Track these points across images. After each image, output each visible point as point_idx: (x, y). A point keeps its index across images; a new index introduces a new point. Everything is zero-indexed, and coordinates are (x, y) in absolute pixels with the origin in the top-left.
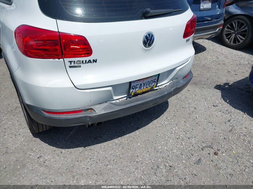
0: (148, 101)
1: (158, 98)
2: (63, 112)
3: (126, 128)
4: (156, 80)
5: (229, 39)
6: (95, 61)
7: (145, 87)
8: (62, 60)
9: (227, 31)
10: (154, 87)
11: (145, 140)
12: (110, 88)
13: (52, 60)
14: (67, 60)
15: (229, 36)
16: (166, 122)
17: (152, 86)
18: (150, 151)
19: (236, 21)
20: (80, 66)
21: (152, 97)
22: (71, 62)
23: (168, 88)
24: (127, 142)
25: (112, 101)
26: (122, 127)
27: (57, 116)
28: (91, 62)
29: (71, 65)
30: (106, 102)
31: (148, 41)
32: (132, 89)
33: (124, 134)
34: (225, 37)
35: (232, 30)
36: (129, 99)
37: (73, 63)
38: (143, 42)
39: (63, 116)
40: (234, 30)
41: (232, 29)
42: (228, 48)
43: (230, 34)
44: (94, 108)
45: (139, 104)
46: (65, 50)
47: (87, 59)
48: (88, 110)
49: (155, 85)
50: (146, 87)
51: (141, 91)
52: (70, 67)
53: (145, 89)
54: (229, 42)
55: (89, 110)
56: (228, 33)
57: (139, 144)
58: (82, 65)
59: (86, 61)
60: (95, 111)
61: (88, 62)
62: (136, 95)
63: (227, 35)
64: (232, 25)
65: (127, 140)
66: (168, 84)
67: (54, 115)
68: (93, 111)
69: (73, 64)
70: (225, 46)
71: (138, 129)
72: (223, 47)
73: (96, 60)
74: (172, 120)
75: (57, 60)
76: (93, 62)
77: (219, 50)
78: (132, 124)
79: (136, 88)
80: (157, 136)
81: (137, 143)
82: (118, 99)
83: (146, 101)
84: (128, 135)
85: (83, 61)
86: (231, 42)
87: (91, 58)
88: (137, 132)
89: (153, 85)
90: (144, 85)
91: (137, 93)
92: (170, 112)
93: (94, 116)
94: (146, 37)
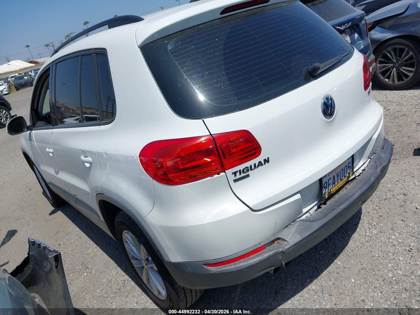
0: (355, 200)
1: (366, 190)
2: (239, 257)
3: (315, 260)
4: (350, 165)
5: (388, 77)
6: (267, 161)
7: (339, 181)
8: (222, 174)
9: (381, 68)
10: (351, 175)
11: (359, 271)
12: (298, 196)
13: (209, 178)
14: (229, 172)
15: (388, 74)
16: (373, 231)
17: (348, 175)
18: (377, 286)
19: (390, 49)
20: (248, 176)
21: (357, 191)
22: (235, 173)
23: (371, 171)
24: (330, 283)
25: (302, 216)
26: (306, 261)
27: (232, 267)
28: (262, 164)
29: (236, 178)
30: (294, 221)
31: (328, 108)
32: (324, 188)
33: (317, 271)
34: (382, 77)
35: (388, 63)
36: (323, 206)
37: (238, 174)
38: (323, 112)
39: (242, 264)
40: (393, 62)
41: (388, 61)
42: (394, 91)
43: (389, 70)
44: (282, 235)
45: (345, 209)
46: (225, 158)
47: (256, 161)
48: (273, 242)
49: (351, 173)
50: (341, 180)
51: (336, 187)
52: (235, 181)
53: (341, 184)
54: (391, 82)
55: (276, 242)
56: (384, 69)
57: (353, 280)
58: (250, 173)
59: (255, 165)
60: (284, 240)
61: (259, 166)
62: (331, 196)
63: (384, 73)
64: (385, 57)
65: (330, 280)
66: (365, 165)
67: (226, 267)
68: (281, 242)
69: (238, 176)
70: (388, 90)
71: (335, 256)
72: (384, 92)
73: (268, 158)
74: (382, 225)
75: (217, 176)
76: (265, 164)
77: (381, 98)
78: (321, 252)
79: (329, 185)
80: (374, 258)
81: (348, 279)
82: (307, 212)
83: (351, 200)
84: (325, 272)
85: (251, 166)
86: (393, 81)
87: (261, 158)
88: (338, 261)
89: (349, 173)
90: (338, 176)
91: (332, 193)
92: (368, 212)
93: (288, 249)
94: (325, 103)
